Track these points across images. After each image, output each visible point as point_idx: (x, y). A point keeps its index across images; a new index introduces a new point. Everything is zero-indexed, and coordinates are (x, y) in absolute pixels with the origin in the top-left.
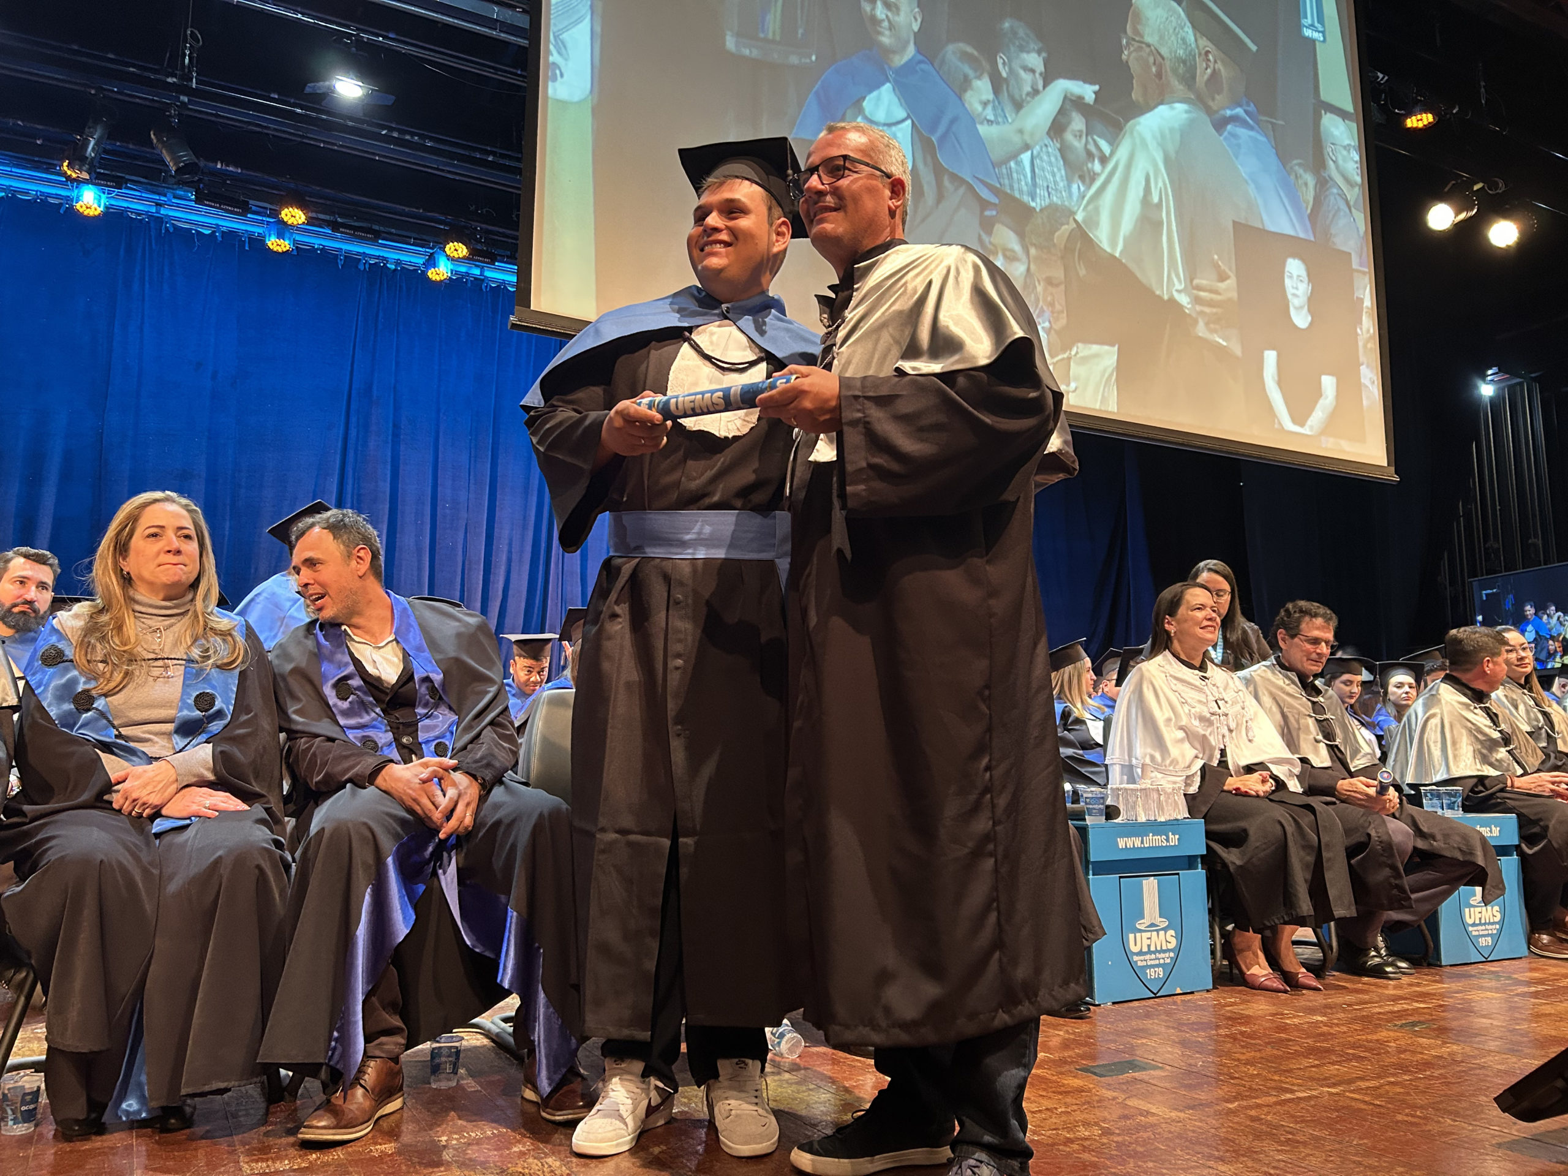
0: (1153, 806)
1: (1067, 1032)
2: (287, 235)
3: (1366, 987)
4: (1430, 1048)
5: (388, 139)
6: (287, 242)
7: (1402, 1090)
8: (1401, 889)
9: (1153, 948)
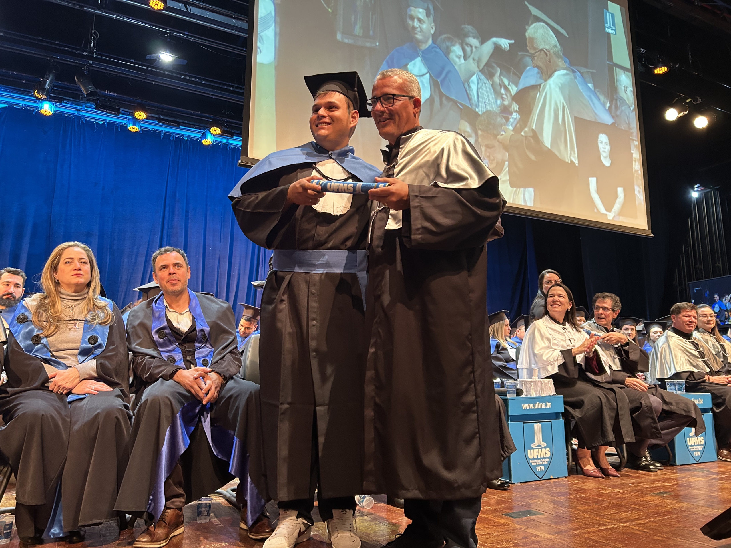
0: (539, 389)
1: (499, 497)
2: (137, 124)
3: (641, 475)
4: (670, 504)
5: (184, 80)
6: (137, 127)
7: (657, 525)
8: (656, 428)
9: (539, 457)
